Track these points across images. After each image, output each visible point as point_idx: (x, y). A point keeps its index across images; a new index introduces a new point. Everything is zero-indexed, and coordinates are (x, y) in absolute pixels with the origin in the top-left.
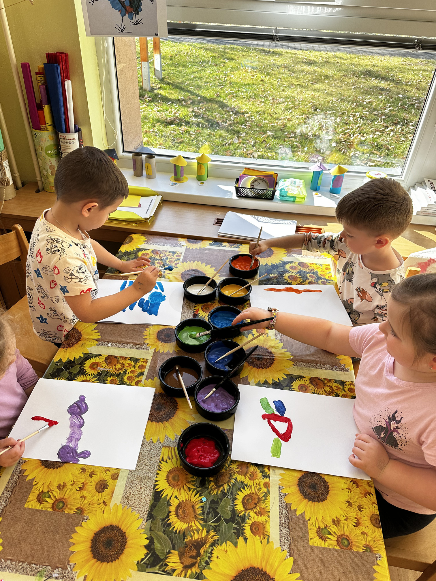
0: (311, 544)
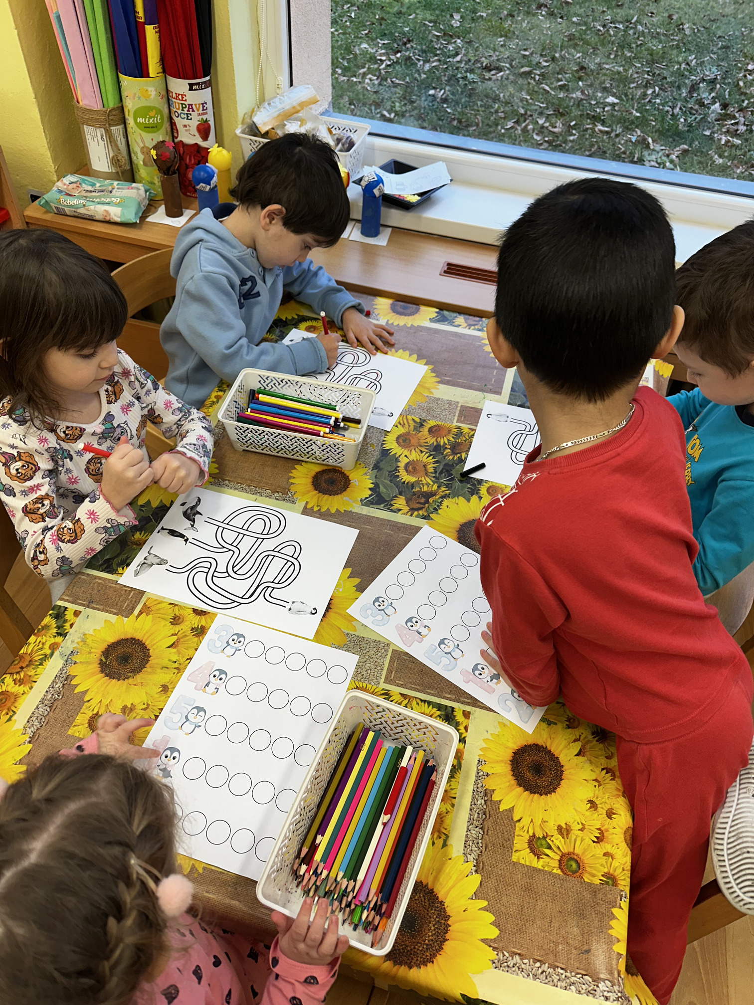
0: (515, 858)
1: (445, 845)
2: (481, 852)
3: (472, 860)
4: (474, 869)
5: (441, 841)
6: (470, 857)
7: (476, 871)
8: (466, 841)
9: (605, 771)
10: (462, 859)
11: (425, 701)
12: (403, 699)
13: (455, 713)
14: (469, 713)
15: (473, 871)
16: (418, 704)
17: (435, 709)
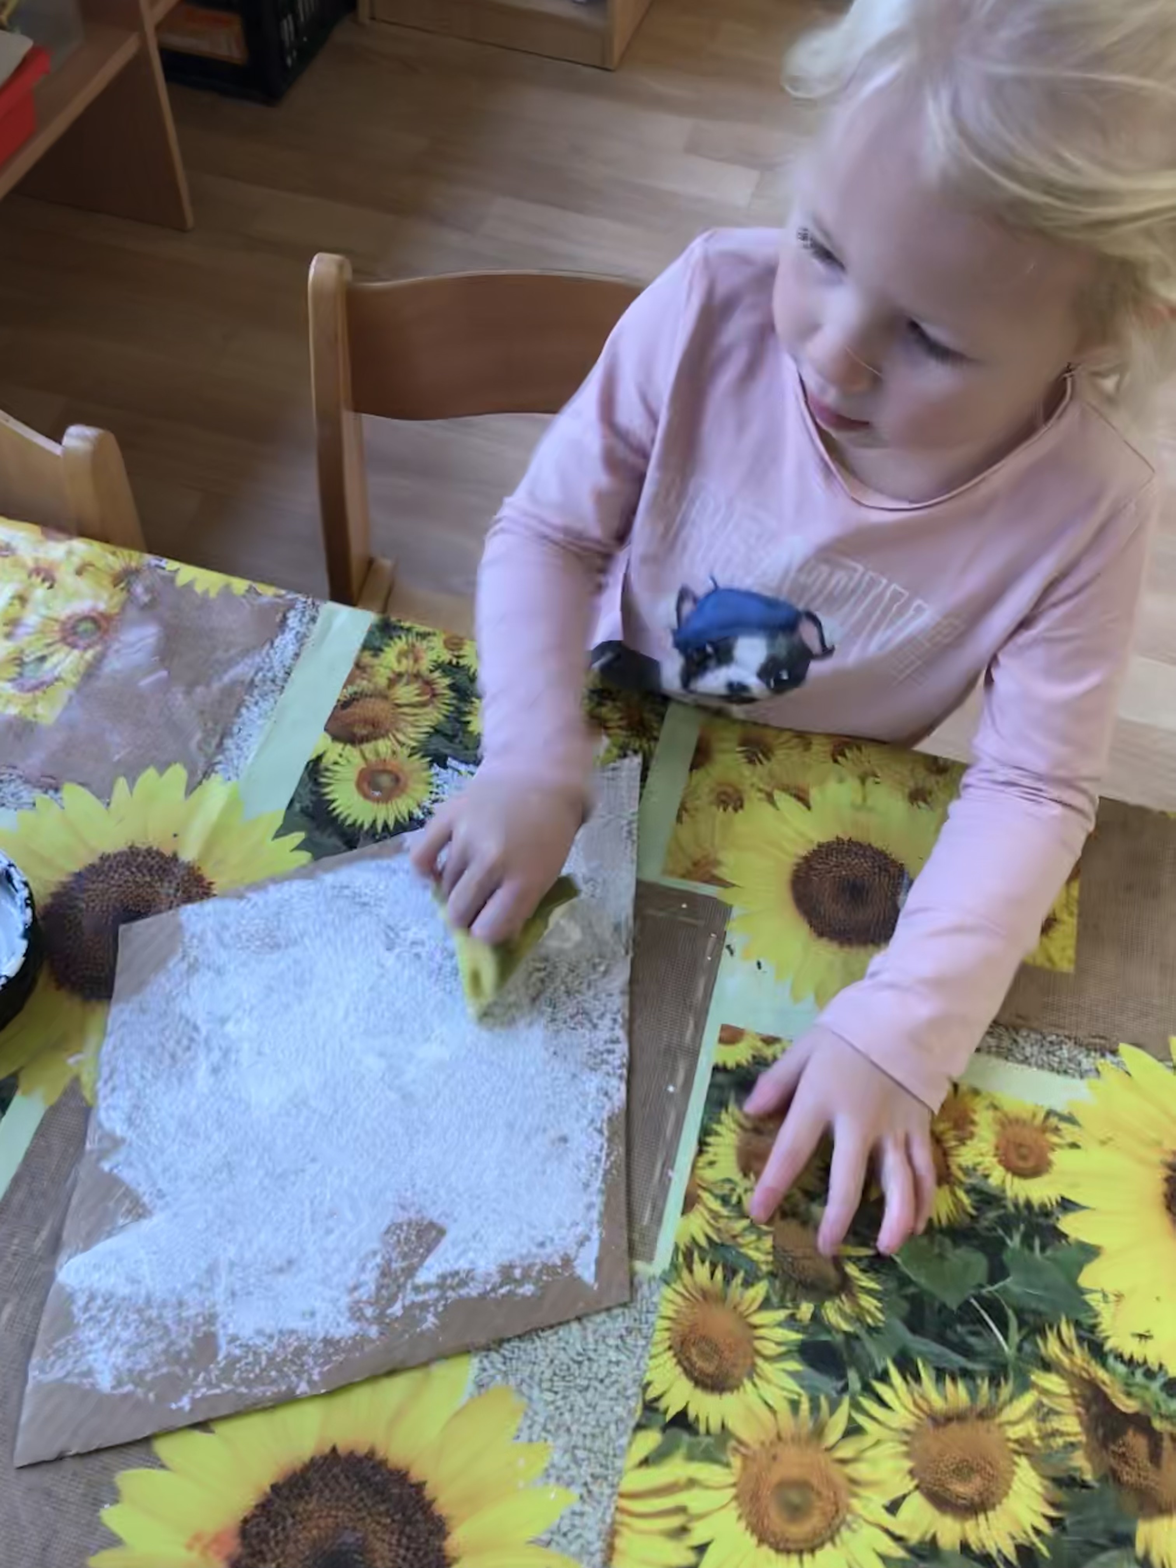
1: (1070, 1119)
2: (1069, 1038)
3: (1091, 1060)
4: (1109, 1057)
5: (1063, 1126)
6: (1086, 1063)
7: (1114, 1052)
8: (1052, 1069)
9: (840, 758)
10: (1091, 1080)
11: (702, 1145)
12: (699, 1207)
13: (731, 1064)
14: (725, 1028)
15: (1116, 1060)
16: (711, 1163)
17: (724, 1116)
